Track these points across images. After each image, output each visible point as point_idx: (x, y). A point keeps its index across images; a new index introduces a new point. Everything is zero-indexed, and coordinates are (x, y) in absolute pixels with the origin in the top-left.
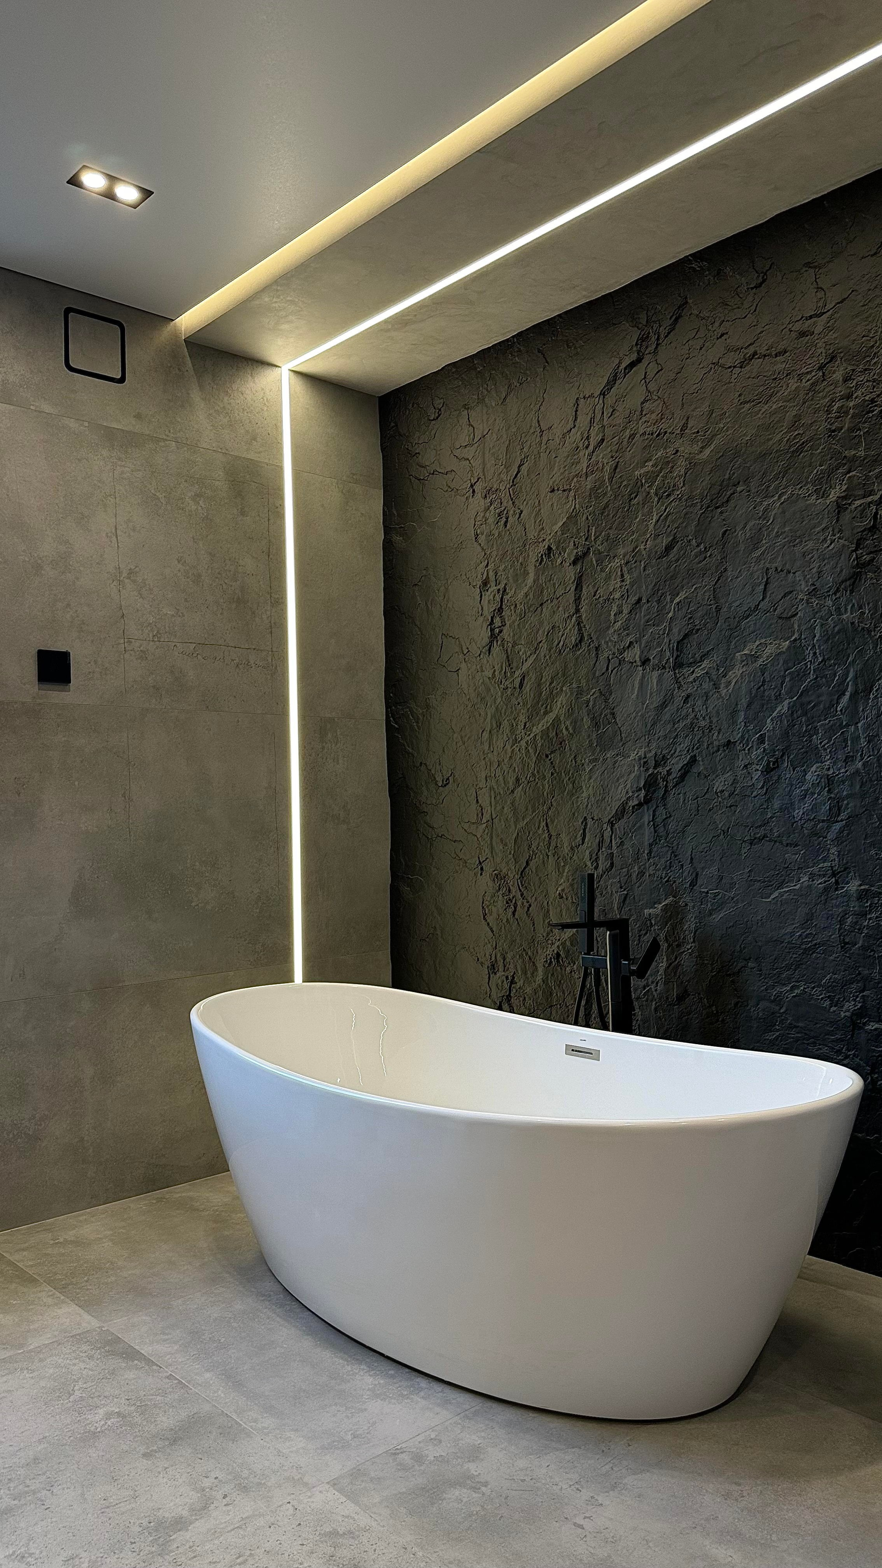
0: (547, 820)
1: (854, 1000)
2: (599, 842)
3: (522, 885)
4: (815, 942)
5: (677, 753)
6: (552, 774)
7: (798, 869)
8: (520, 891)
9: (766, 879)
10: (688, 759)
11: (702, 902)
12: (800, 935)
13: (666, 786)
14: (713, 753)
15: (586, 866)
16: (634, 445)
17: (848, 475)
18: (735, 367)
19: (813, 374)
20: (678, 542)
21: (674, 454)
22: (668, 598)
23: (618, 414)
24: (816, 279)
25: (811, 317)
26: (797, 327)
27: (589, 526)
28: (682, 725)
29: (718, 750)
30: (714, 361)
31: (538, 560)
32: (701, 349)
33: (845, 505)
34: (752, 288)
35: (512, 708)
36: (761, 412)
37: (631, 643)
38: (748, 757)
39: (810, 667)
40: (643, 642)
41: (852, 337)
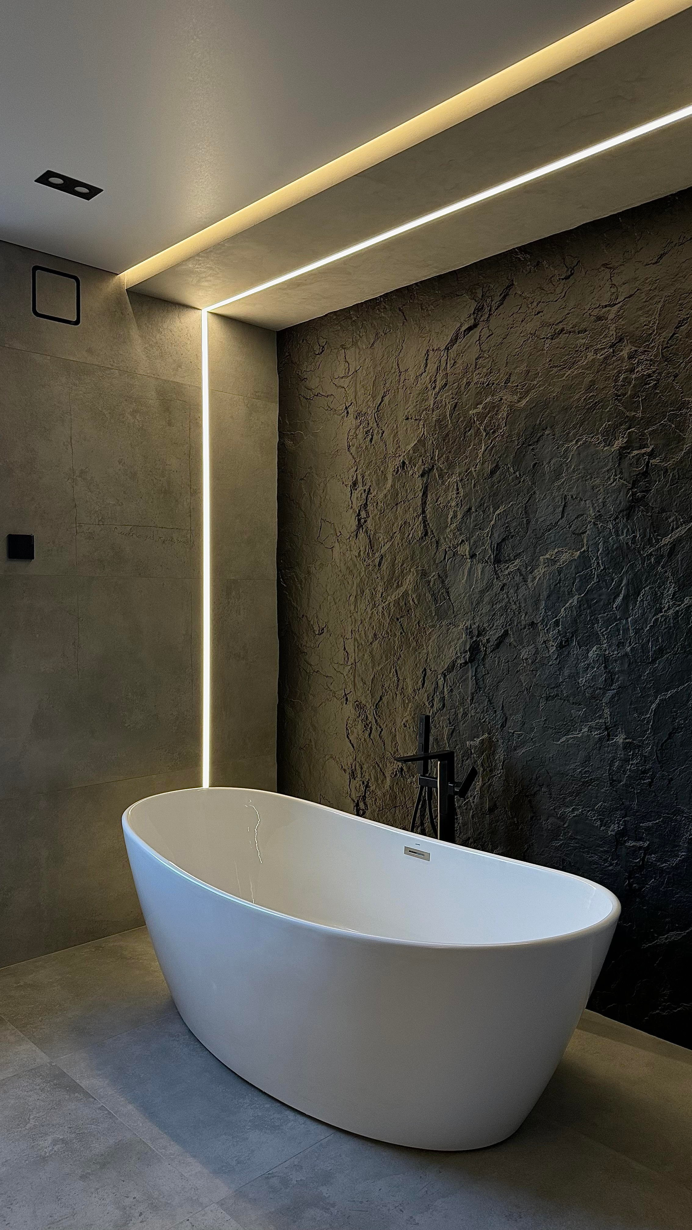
0: (396, 667)
1: (618, 823)
2: (435, 688)
3: (377, 715)
4: (591, 777)
5: (494, 627)
6: (401, 633)
7: (581, 722)
8: (375, 718)
9: (557, 727)
10: (502, 632)
11: (509, 740)
12: (580, 772)
13: (486, 651)
14: (521, 630)
15: (424, 705)
16: (469, 390)
17: (629, 431)
18: (547, 338)
19: (606, 350)
20: (500, 468)
21: (499, 401)
22: (491, 510)
23: (458, 365)
24: (611, 277)
25: (606, 306)
26: (595, 313)
27: (434, 449)
28: (498, 606)
29: (525, 628)
30: (532, 332)
31: (395, 470)
32: (522, 321)
33: (625, 453)
34: (563, 279)
35: (372, 580)
36: (566, 375)
37: (463, 541)
38: (547, 635)
39: (594, 573)
40: (472, 541)
41: (636, 325)
